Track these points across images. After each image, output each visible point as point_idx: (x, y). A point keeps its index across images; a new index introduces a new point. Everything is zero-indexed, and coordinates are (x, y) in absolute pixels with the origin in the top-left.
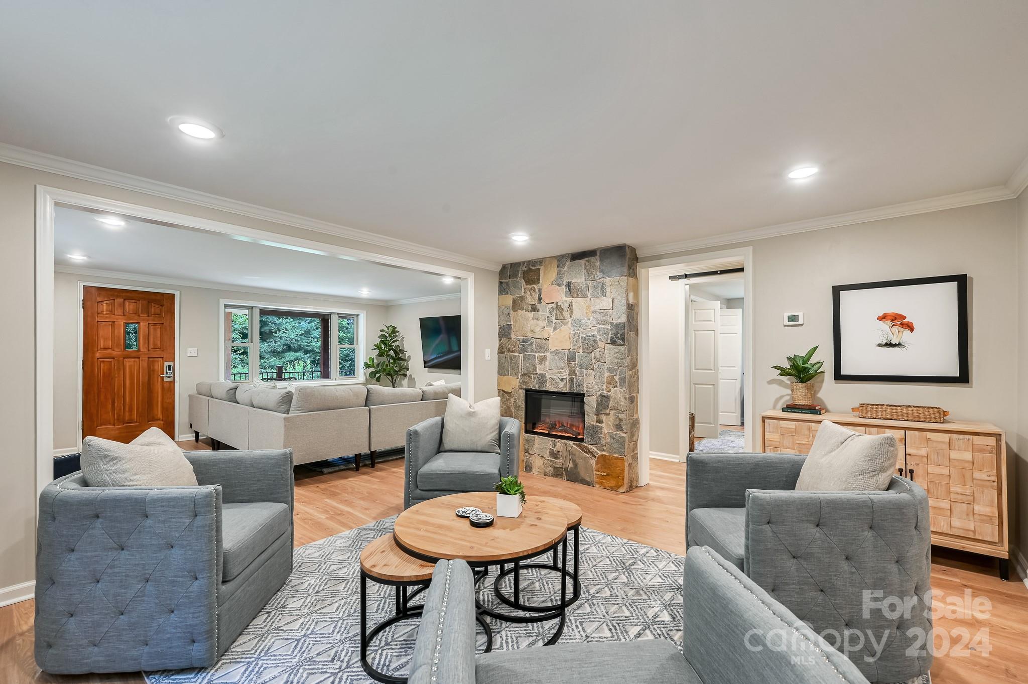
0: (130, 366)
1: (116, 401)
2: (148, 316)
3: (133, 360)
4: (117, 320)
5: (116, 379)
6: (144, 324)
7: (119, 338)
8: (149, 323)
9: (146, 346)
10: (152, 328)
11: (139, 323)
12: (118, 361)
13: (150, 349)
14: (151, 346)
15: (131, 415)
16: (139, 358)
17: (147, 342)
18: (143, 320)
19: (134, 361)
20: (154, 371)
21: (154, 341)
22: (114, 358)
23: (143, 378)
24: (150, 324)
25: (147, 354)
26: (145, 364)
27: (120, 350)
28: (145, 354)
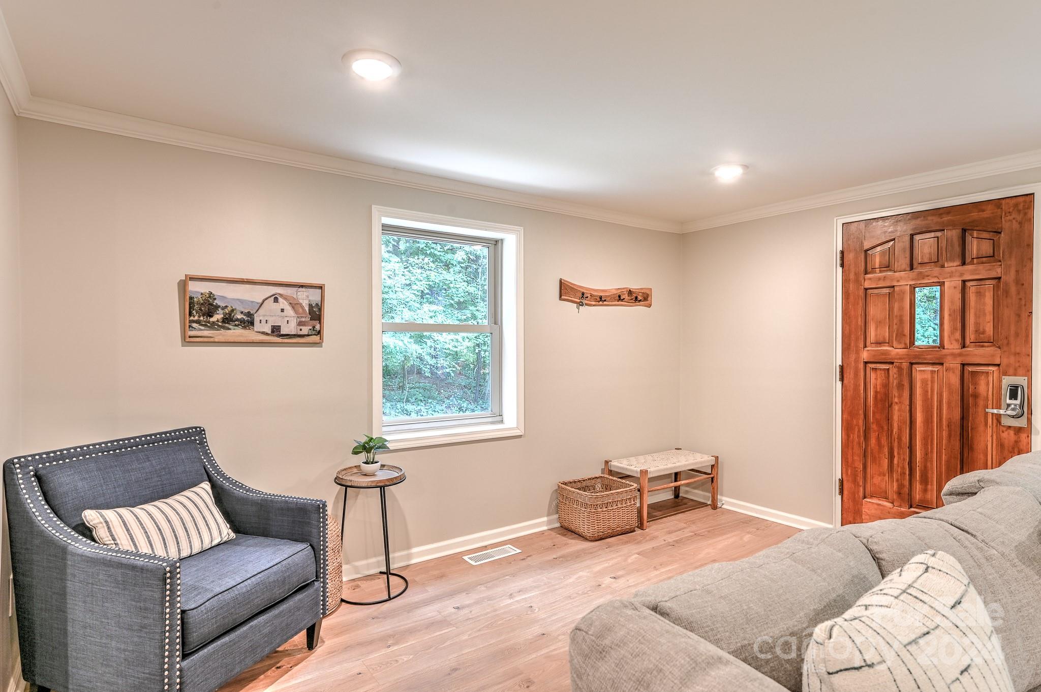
0: (924, 382)
1: (896, 454)
2: (964, 263)
3: (930, 368)
4: (898, 281)
5: (896, 407)
6: (953, 284)
7: (901, 321)
8: (964, 282)
9: (958, 335)
10: (972, 288)
11: (941, 284)
12: (900, 369)
13: (968, 342)
14: (970, 336)
15: (925, 491)
16: (942, 364)
17: (959, 325)
18: (951, 275)
19: (933, 372)
20: (976, 396)
21: (977, 324)
22: (892, 363)
23: (950, 412)
24: (967, 283)
25: (960, 355)
26: (955, 380)
27: (903, 346)
28: (954, 355)
